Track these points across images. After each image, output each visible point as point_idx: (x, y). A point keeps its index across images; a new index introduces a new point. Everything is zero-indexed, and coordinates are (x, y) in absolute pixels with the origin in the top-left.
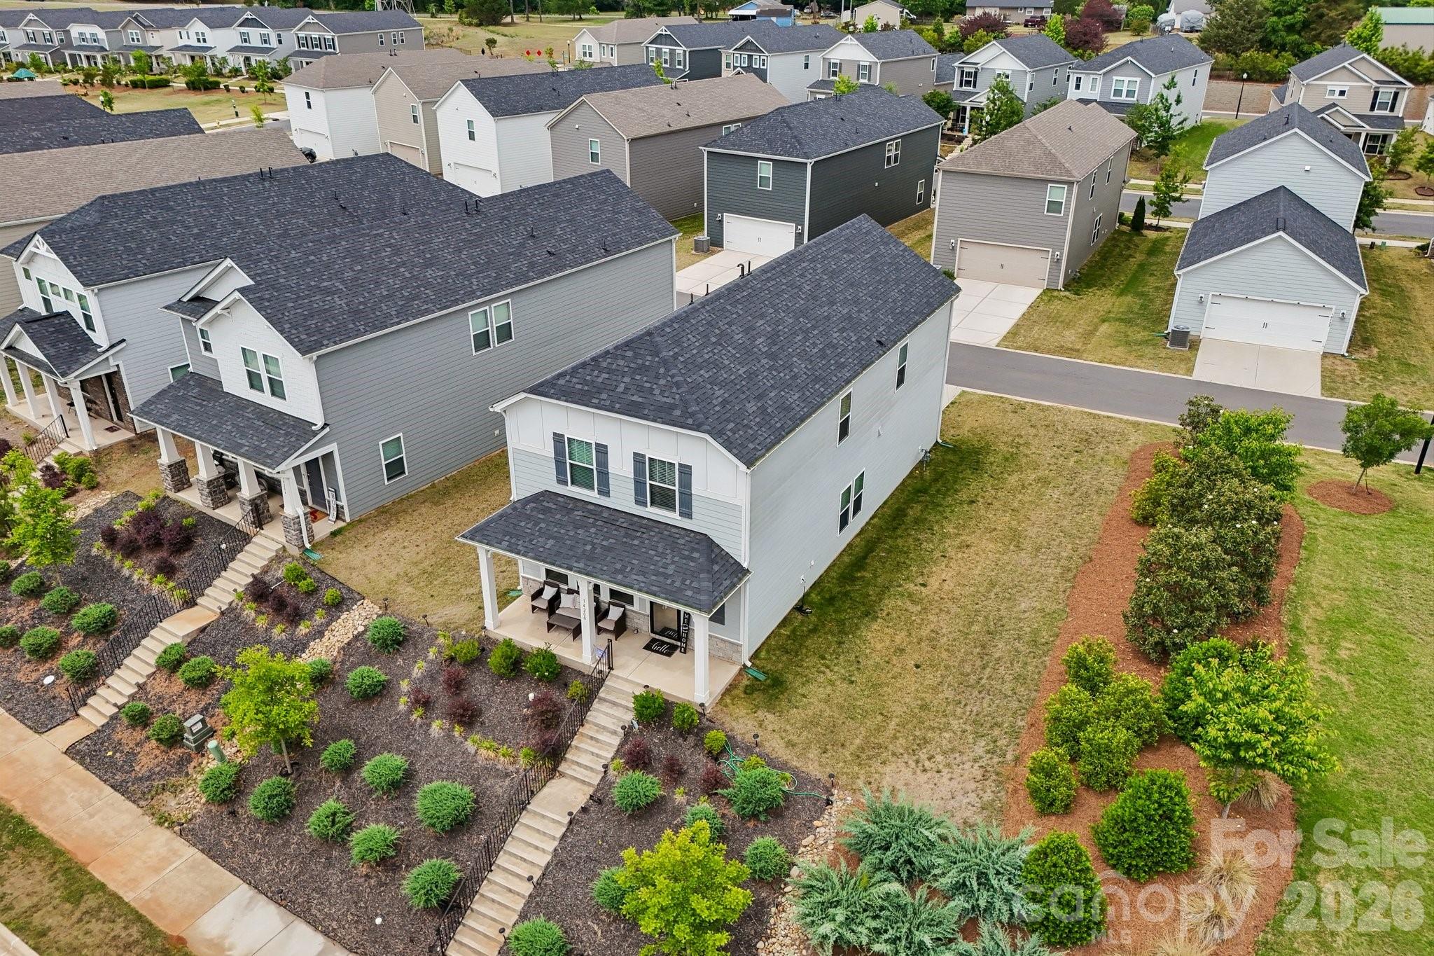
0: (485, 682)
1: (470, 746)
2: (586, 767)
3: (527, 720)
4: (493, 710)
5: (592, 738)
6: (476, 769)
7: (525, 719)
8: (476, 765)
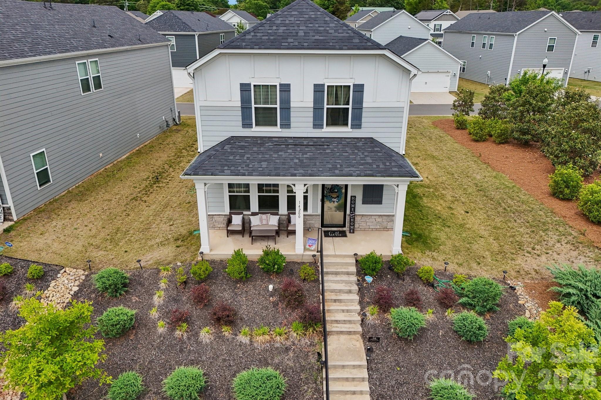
0: (225, 290)
1: (243, 339)
2: (345, 322)
3: (278, 304)
4: (244, 307)
5: (335, 301)
6: (259, 354)
7: (275, 305)
8: (257, 351)
